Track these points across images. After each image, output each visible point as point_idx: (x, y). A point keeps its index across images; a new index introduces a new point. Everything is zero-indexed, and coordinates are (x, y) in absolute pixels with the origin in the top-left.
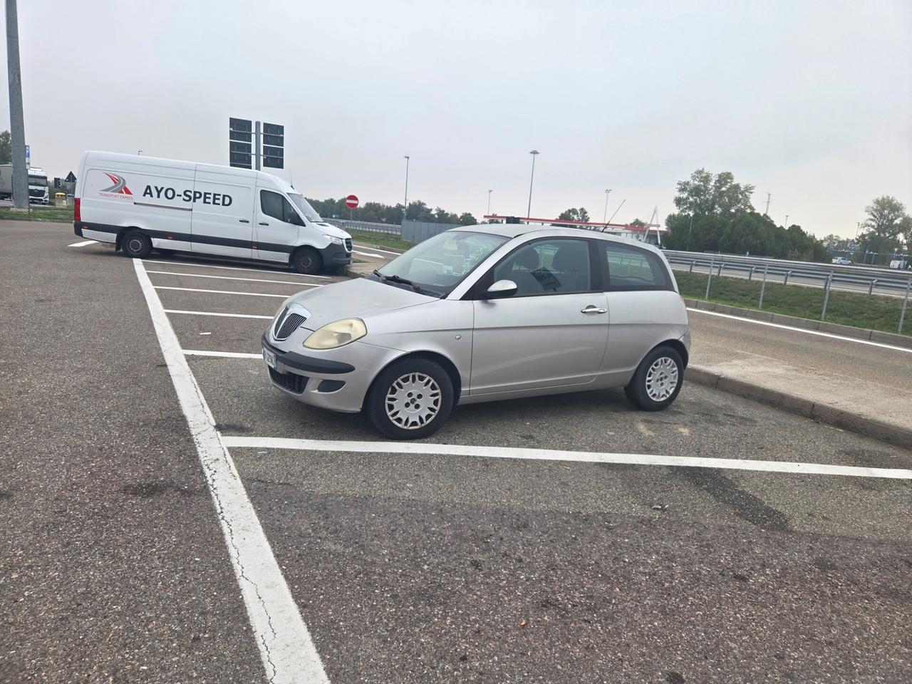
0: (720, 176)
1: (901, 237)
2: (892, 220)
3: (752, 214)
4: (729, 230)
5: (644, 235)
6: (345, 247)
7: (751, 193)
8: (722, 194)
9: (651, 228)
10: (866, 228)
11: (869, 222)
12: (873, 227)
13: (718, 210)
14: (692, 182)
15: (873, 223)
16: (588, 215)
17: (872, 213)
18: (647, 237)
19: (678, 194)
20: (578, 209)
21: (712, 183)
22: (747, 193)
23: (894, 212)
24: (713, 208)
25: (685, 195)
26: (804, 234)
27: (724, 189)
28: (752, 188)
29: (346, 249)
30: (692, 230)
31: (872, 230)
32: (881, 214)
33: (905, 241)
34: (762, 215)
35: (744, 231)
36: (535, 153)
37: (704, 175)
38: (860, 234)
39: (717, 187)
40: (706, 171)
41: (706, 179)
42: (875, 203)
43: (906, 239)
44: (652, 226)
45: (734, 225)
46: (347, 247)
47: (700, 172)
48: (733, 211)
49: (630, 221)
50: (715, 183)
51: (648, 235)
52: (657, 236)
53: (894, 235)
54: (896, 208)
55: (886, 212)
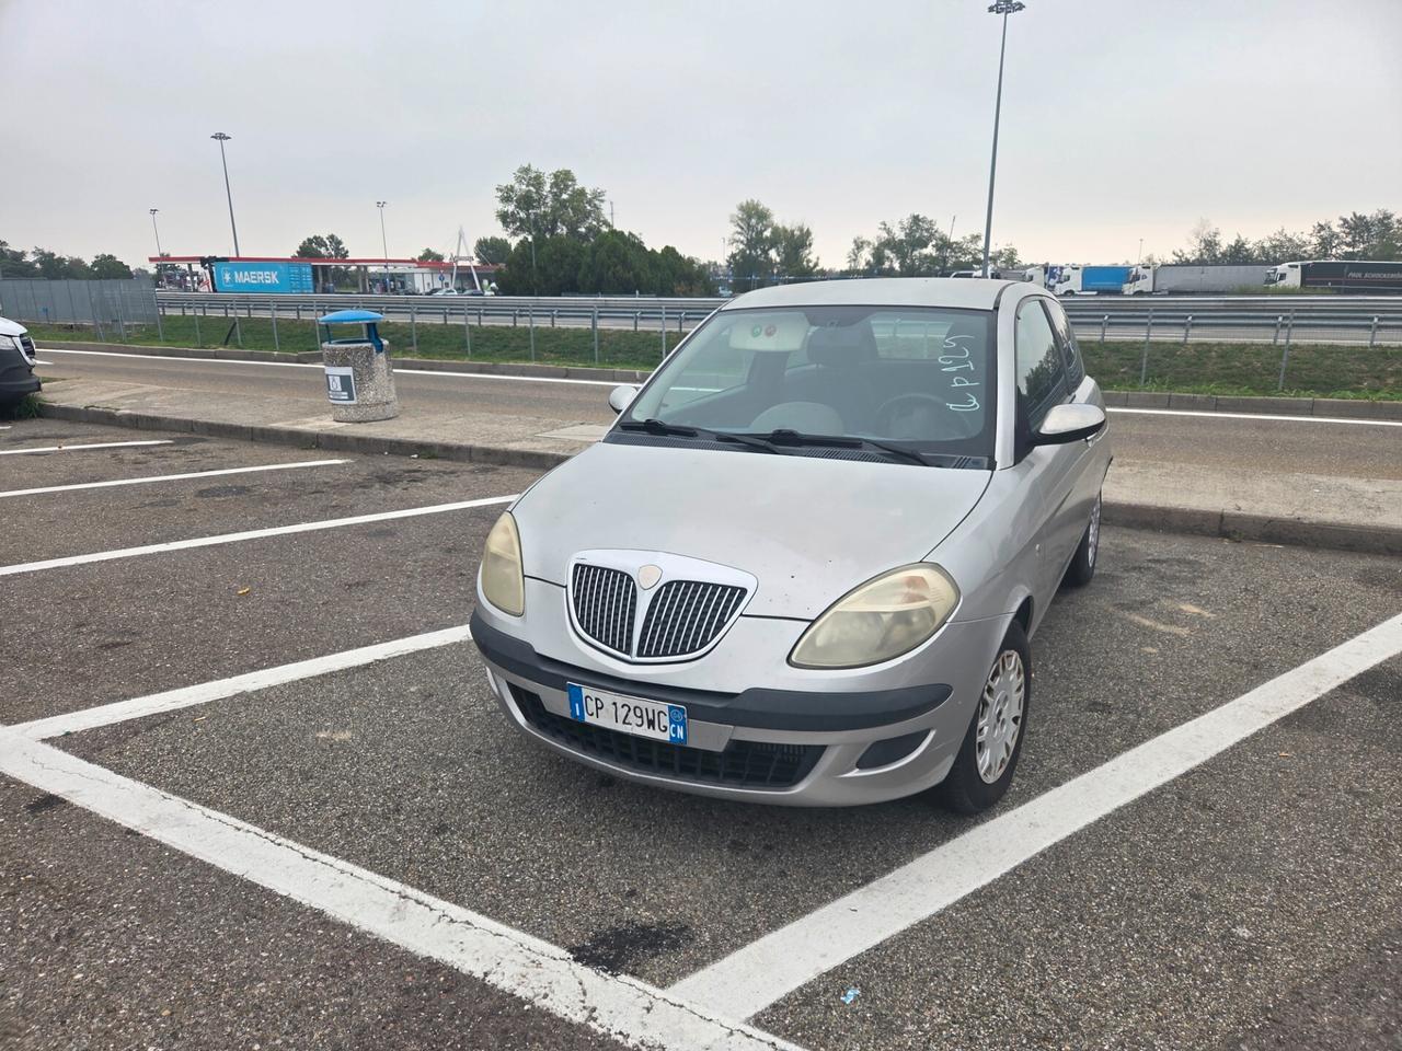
0: (556, 176)
1: (773, 254)
2: (762, 232)
3: (613, 232)
4: (589, 259)
5: (452, 275)
6: (24, 353)
7: (602, 201)
8: (563, 204)
9: (460, 263)
10: (735, 245)
11: (737, 237)
12: (742, 242)
13: (562, 230)
14: (517, 186)
15: (742, 238)
16: (346, 245)
17: (738, 224)
18: (457, 278)
19: (501, 207)
20: (324, 237)
21: (547, 188)
22: (597, 202)
23: (762, 222)
24: (554, 228)
25: (511, 208)
26: (680, 258)
27: (565, 196)
28: (601, 194)
29: (27, 358)
30: (537, 263)
31: (741, 246)
32: (749, 225)
33: (778, 259)
34: (627, 234)
35: (609, 258)
36: (221, 137)
37: (533, 175)
38: (730, 254)
39: (555, 195)
40: (534, 168)
41: (537, 181)
42: (739, 210)
43: (779, 255)
44: (461, 259)
45: (594, 252)
46: (27, 353)
47: (527, 170)
48: (583, 230)
49: (418, 254)
50: (551, 187)
51: (457, 274)
52: (472, 274)
53: (765, 252)
54: (762, 216)
55: (753, 221)
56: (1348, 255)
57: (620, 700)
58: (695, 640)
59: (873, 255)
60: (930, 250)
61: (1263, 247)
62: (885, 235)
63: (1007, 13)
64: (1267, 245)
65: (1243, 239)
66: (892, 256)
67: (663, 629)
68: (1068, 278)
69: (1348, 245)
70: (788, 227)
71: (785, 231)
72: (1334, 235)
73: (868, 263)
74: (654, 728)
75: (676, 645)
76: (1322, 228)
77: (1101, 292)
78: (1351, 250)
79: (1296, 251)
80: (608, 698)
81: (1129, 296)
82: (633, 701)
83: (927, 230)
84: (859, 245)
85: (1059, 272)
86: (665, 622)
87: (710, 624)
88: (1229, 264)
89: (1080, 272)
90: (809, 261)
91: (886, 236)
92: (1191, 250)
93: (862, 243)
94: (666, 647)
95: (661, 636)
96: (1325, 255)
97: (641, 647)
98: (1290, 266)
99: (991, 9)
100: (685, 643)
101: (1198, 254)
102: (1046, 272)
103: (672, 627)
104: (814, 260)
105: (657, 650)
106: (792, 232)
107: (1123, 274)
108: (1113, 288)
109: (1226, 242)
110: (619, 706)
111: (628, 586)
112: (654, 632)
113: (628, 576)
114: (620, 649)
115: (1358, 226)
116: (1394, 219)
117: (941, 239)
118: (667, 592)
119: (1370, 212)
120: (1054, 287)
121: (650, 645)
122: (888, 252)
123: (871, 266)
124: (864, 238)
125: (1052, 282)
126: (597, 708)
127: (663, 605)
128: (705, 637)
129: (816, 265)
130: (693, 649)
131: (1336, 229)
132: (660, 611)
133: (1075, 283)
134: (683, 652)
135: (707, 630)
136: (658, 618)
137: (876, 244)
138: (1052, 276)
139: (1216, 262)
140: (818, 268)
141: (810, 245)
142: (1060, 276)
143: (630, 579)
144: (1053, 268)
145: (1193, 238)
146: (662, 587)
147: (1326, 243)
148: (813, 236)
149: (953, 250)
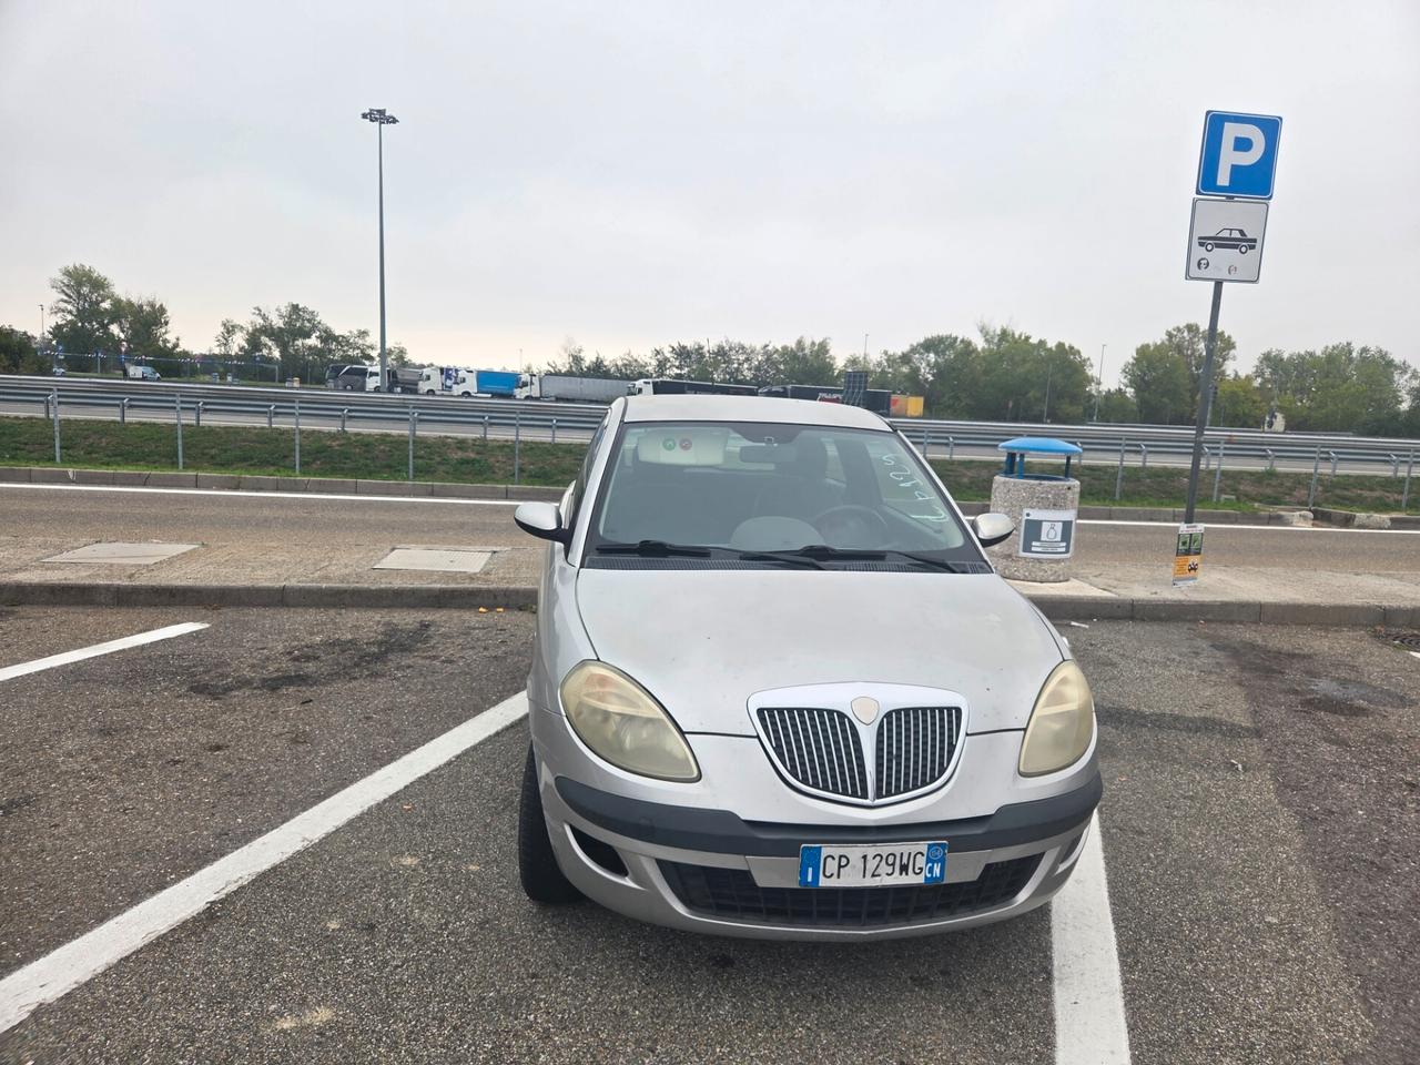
1: (114, 329)
2: (98, 303)
10: (59, 315)
11: (63, 305)
12: (70, 312)
15: (70, 307)
17: (63, 291)
23: (97, 291)
31: (69, 317)
32: (79, 293)
33: (123, 336)
38: (52, 325)
42: (64, 274)
43: (123, 332)
53: (105, 327)
54: (99, 285)
55: (85, 290)
56: (679, 376)
57: (871, 850)
58: (933, 769)
59: (248, 341)
60: (313, 341)
61: (617, 365)
62: (260, 321)
63: (381, 123)
64: (620, 363)
65: (601, 356)
66: (270, 343)
67: (899, 764)
68: (464, 380)
69: (677, 368)
70: (135, 300)
71: (130, 304)
72: (667, 360)
73: (242, 349)
74: (907, 874)
75: (915, 778)
76: (658, 353)
77: (495, 395)
78: (679, 372)
79: (642, 370)
80: (855, 852)
81: (520, 400)
82: (885, 849)
83: (309, 321)
84: (230, 330)
85: (454, 374)
86: (899, 756)
87: (942, 749)
88: (592, 377)
89: (474, 375)
90: (165, 341)
91: (262, 322)
92: (563, 364)
93: (232, 326)
94: (906, 782)
95: (898, 772)
96: (662, 375)
97: (879, 788)
98: (646, 383)
99: (364, 116)
100: (924, 774)
101: (568, 366)
102: (442, 373)
103: (907, 759)
104: (174, 341)
105: (898, 787)
106: (141, 306)
107: (512, 380)
108: (505, 392)
109: (589, 359)
110: (869, 858)
111: (842, 724)
112: (890, 768)
113: (838, 712)
114: (854, 794)
115: (683, 353)
116: (706, 349)
117: (325, 332)
118: (890, 723)
119: (689, 344)
120: (450, 387)
121: (889, 784)
122: (264, 339)
123: (245, 351)
124: (236, 322)
125: (449, 383)
126: (840, 867)
127: (890, 738)
128: (941, 764)
129: (176, 346)
130: (933, 779)
131: (668, 355)
132: (890, 745)
133: (471, 385)
134: (924, 784)
135: (942, 757)
136: (890, 753)
137: (250, 329)
138: (449, 377)
139: (583, 375)
140: (178, 350)
141: (166, 323)
142: (456, 378)
143: (842, 716)
144: (448, 370)
145: (562, 352)
146: (882, 720)
147: (662, 365)
148: (168, 314)
149: (339, 343)
